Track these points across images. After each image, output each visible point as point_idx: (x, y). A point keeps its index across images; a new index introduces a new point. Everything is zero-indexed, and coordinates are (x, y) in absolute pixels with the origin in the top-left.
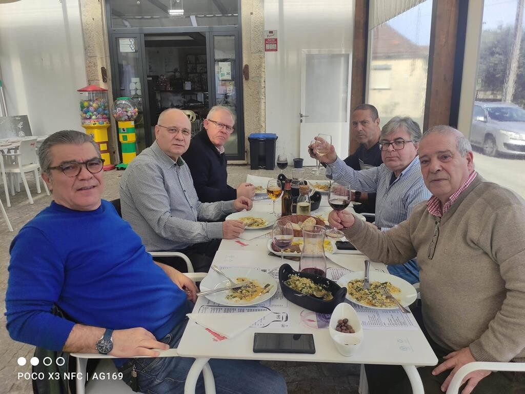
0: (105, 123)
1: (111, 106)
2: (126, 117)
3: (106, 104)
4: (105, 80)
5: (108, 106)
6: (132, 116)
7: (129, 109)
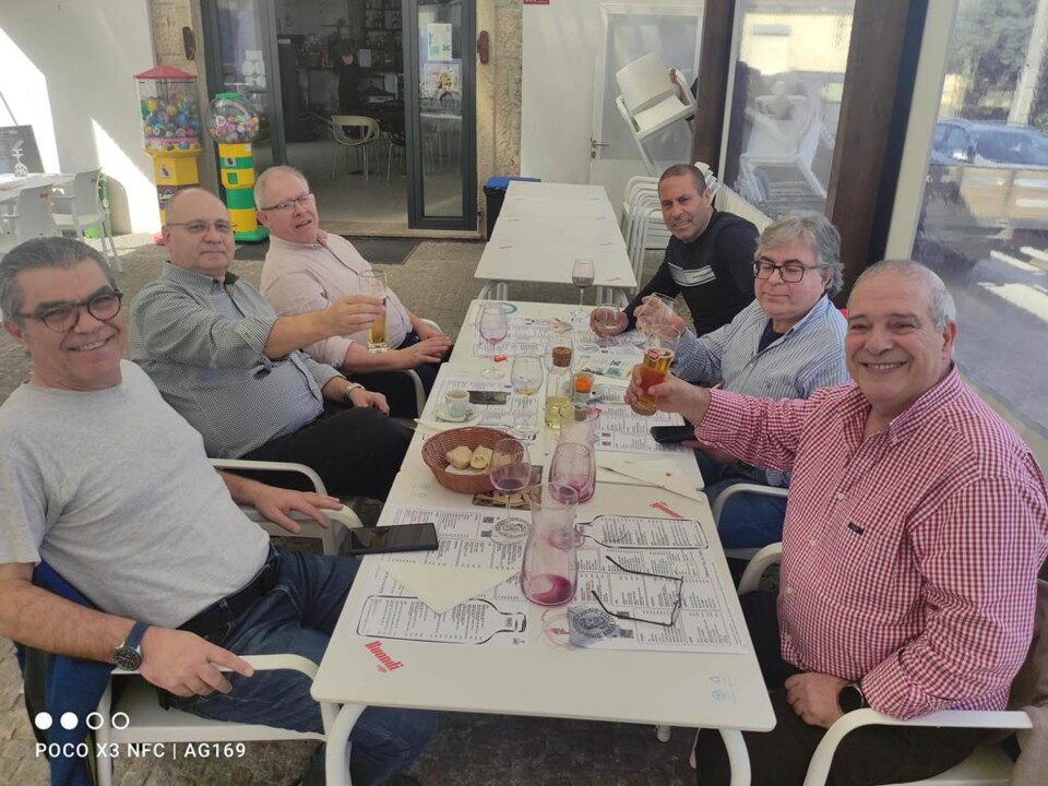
0: (192, 146)
1: (203, 111)
2: (235, 136)
3: (193, 107)
4: (190, 55)
5: (198, 110)
6: (246, 133)
7: (239, 117)
